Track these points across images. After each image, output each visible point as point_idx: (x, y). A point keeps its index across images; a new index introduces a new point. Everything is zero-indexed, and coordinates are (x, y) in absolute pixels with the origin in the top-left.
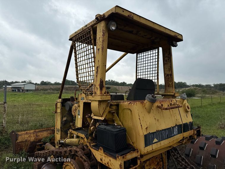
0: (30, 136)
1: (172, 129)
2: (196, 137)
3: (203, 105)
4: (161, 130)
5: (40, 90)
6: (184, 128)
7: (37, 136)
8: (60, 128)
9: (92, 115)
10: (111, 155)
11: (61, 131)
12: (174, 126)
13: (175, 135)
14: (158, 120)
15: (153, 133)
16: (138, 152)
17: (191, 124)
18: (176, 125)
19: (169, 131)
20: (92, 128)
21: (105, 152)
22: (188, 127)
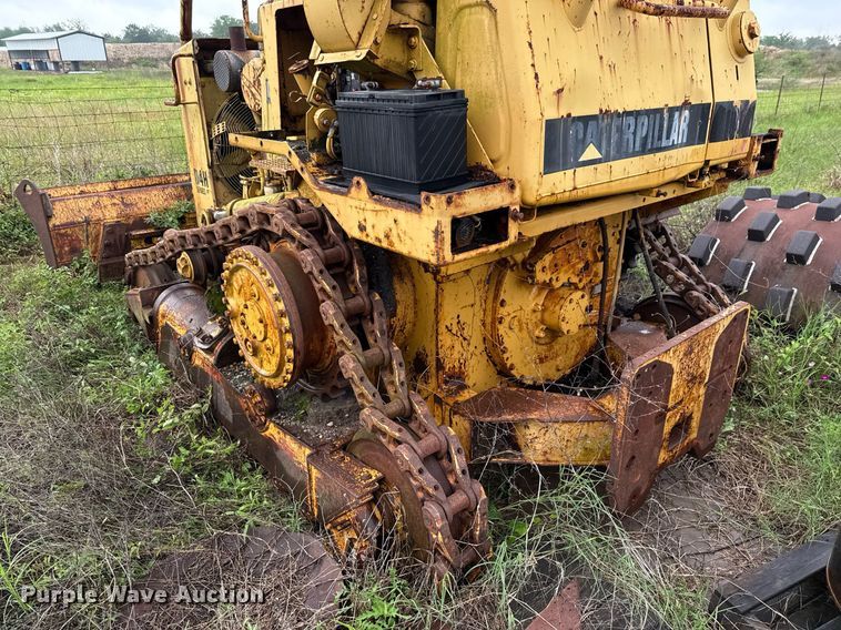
0: (97, 205)
1: (666, 115)
2: (753, 167)
3: (781, 111)
4: (621, 111)
5: (129, 64)
6: (715, 121)
7: (126, 205)
8: (206, 169)
9: (314, 53)
10: (400, 200)
11: (215, 179)
12: (679, 104)
13: (673, 146)
14: (612, 67)
15: (586, 120)
16: (512, 187)
17: (749, 109)
18: (686, 104)
19: (652, 123)
20: (319, 112)
21: (373, 194)
22: (735, 123)
